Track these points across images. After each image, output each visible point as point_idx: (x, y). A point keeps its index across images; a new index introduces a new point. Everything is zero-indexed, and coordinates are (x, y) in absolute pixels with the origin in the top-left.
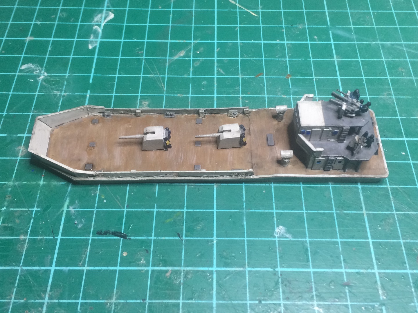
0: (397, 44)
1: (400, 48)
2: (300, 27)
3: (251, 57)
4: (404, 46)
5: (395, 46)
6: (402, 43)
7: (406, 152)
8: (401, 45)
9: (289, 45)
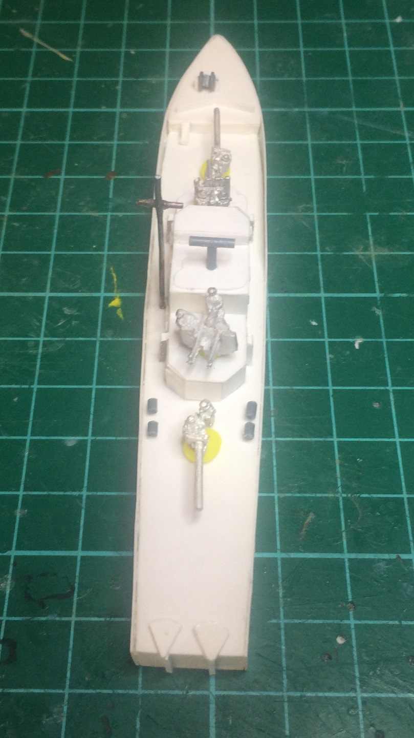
0: (343, 113)
1: (346, 118)
2: (154, 80)
3: (41, 139)
4: (355, 116)
5: (337, 116)
6: (354, 109)
7: (320, 321)
8: (350, 114)
9: (124, 116)
